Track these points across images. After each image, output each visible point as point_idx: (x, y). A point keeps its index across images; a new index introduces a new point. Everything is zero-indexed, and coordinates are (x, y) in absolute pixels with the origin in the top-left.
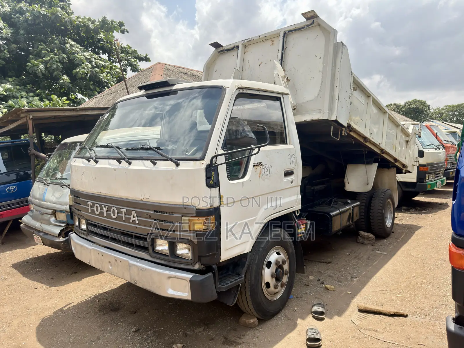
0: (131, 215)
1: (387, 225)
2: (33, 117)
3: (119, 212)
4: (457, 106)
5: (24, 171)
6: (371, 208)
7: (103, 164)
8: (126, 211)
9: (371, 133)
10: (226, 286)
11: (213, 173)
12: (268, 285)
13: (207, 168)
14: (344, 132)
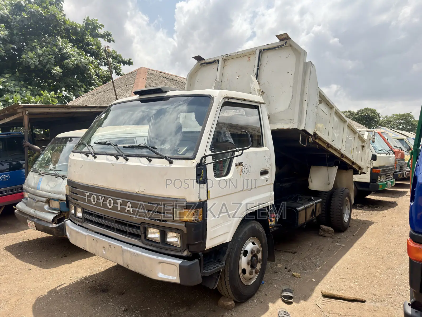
0: (126, 206)
1: (345, 220)
2: (29, 112)
3: (115, 203)
4: (404, 115)
5: (18, 161)
6: (332, 204)
7: (101, 159)
8: (122, 202)
9: (333, 140)
10: (209, 271)
11: (202, 171)
12: (244, 271)
13: (197, 166)
14: (310, 140)
